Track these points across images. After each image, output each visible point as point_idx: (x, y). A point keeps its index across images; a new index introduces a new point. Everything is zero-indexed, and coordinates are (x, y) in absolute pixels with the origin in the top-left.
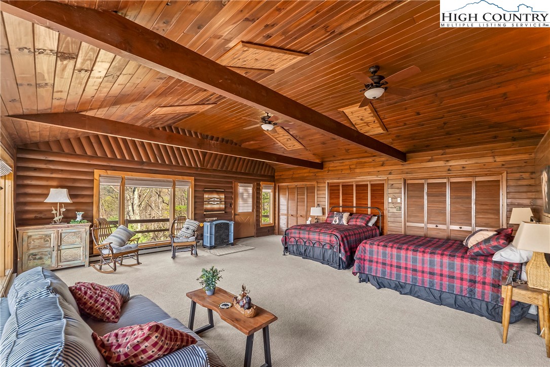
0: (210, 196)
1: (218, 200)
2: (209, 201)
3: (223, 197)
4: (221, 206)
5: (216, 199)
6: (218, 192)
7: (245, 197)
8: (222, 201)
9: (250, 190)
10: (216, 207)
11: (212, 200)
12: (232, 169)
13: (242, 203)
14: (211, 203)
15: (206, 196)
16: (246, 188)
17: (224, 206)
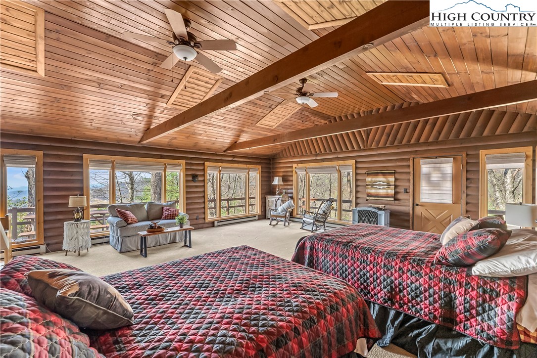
0: (374, 179)
1: (385, 184)
2: (372, 185)
3: (393, 179)
4: (389, 191)
5: (382, 183)
6: (384, 174)
7: (433, 179)
8: (390, 185)
9: (448, 167)
10: (382, 192)
11: (376, 183)
12: (409, 141)
13: (427, 188)
14: (375, 187)
15: (369, 179)
16: (438, 165)
17: (393, 192)
